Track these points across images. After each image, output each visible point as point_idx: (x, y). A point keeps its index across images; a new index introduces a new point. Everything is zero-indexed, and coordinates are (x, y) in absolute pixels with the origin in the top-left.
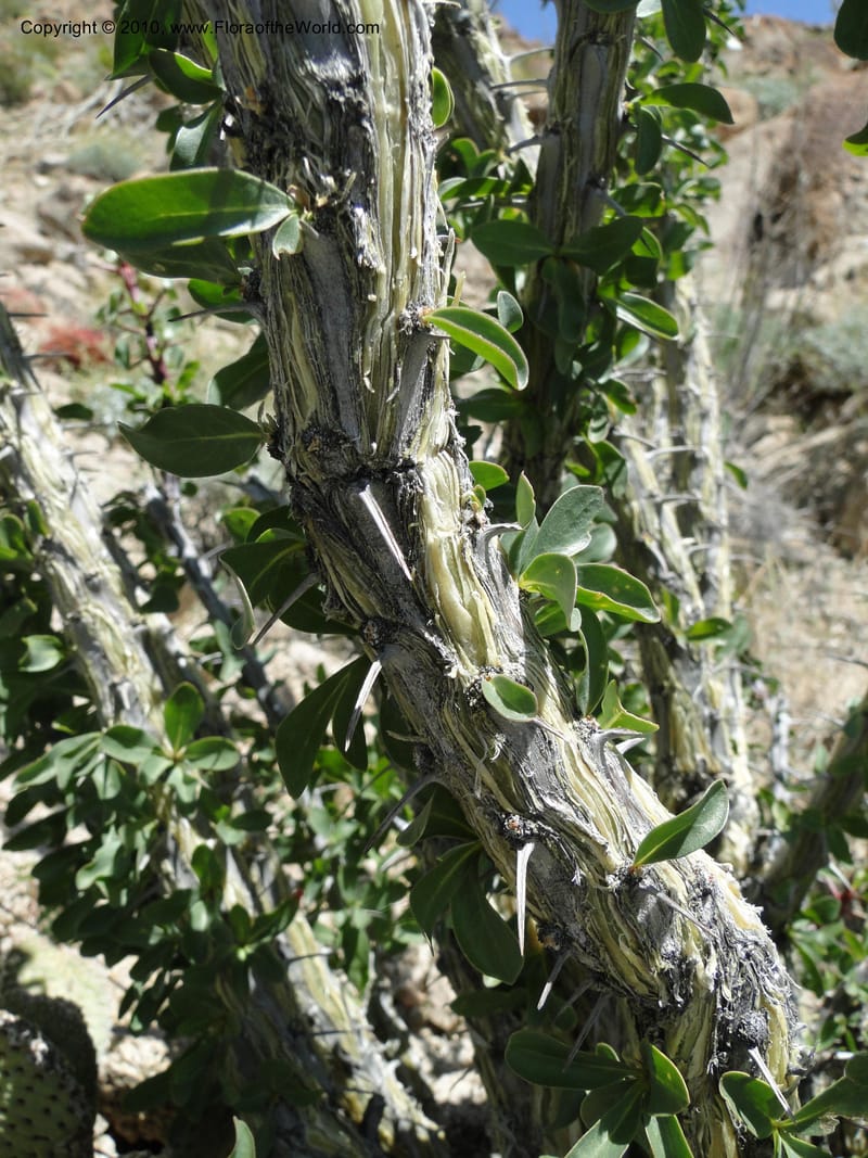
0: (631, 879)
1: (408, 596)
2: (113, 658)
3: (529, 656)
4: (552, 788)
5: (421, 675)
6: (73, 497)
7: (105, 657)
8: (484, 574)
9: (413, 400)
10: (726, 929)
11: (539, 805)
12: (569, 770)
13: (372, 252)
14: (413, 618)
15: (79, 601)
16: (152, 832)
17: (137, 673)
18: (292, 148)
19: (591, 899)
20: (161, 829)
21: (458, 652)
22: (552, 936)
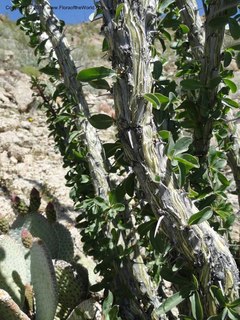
0: (187, 229)
1: (139, 156)
2: (100, 182)
3: (166, 172)
4: (169, 203)
5: (142, 174)
6: (95, 144)
7: (98, 181)
8: (157, 153)
9: (141, 113)
10: (215, 249)
11: (165, 207)
12: (174, 200)
13: (132, 82)
14: (140, 160)
15: (94, 168)
16: (103, 224)
17: (105, 186)
18: (117, 62)
19: (177, 232)
20: (106, 224)
21: (149, 169)
22: (169, 241)
